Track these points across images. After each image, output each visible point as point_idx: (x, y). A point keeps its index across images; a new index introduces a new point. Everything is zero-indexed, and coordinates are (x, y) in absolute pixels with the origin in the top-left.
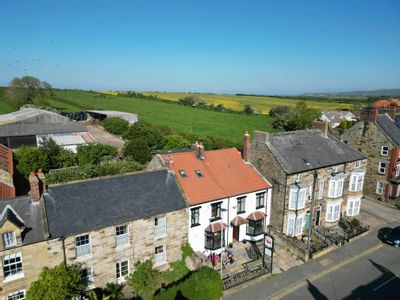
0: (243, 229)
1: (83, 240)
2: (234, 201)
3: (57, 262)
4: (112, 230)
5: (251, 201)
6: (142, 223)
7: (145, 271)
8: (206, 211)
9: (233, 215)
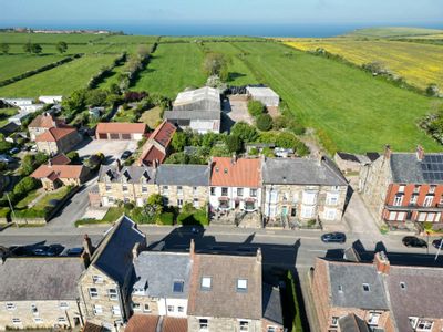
0: (242, 205)
1: (166, 188)
2: (235, 189)
3: (157, 193)
4: (175, 187)
5: (246, 193)
6: (187, 187)
7: (189, 206)
8: (218, 191)
9: (235, 196)
